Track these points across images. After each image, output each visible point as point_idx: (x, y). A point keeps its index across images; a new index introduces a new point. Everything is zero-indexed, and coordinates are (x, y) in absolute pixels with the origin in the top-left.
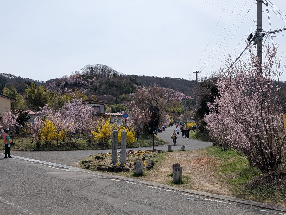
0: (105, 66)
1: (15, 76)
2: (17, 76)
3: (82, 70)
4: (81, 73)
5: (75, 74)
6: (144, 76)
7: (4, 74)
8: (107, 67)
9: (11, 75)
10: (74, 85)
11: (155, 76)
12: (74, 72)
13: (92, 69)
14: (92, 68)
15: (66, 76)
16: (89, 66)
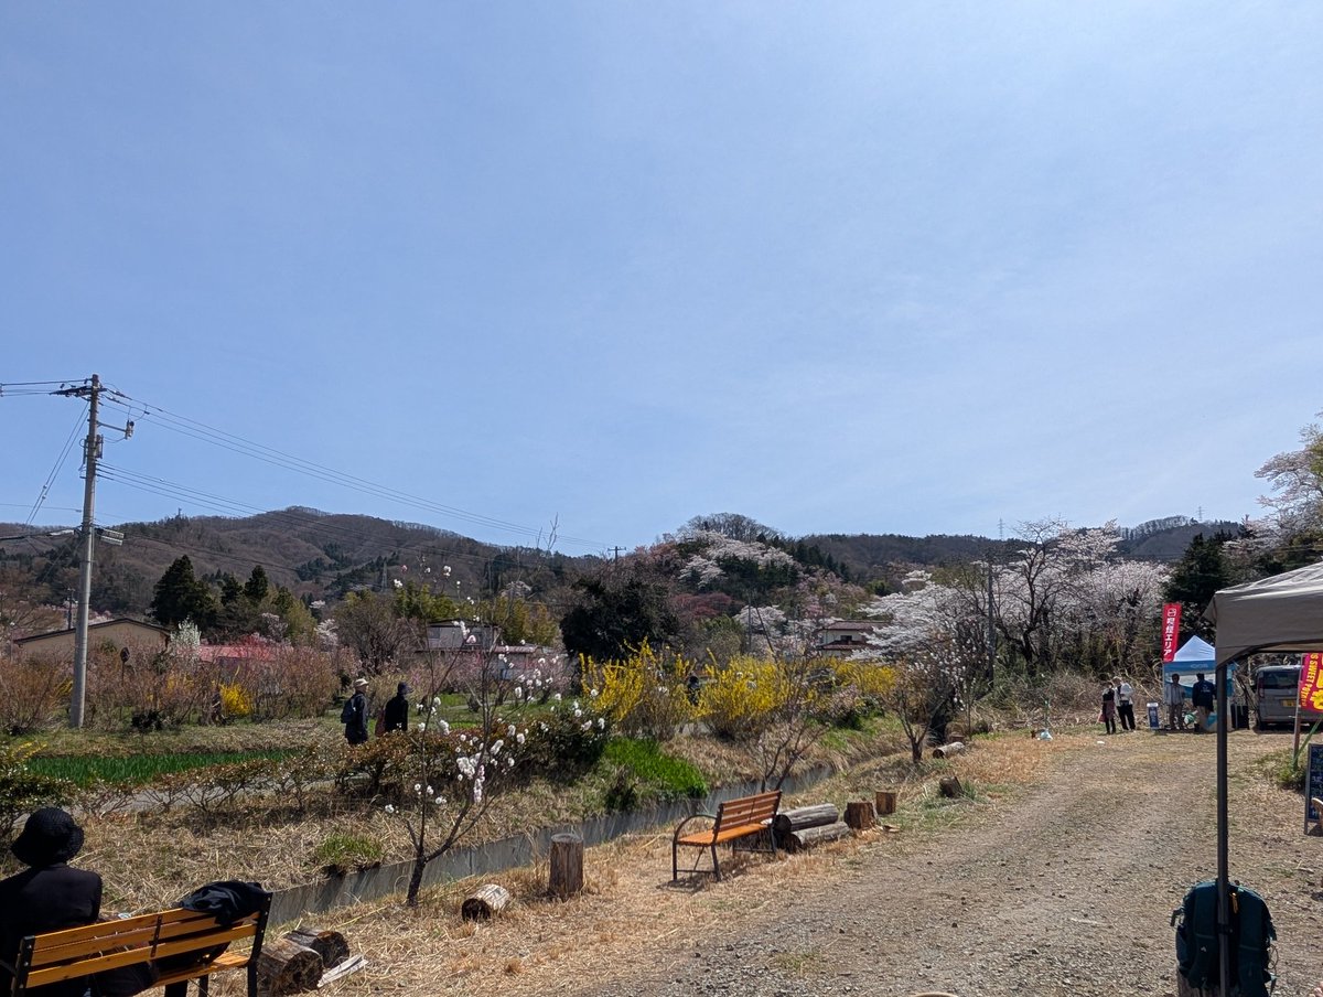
0: (738, 516)
3: (680, 530)
4: (677, 539)
5: (663, 541)
6: (864, 537)
12: (661, 537)
16: (699, 518)
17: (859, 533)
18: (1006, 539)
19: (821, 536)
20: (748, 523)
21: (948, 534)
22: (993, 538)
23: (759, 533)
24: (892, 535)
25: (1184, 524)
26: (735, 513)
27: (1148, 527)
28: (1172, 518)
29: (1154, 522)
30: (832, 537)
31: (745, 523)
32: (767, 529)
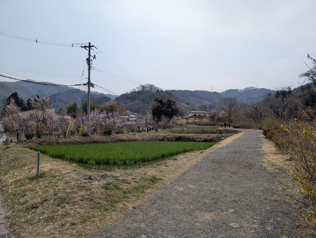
0: (152, 85)
1: (100, 93)
2: (101, 93)
3: (137, 88)
4: (137, 90)
5: (133, 91)
6: (180, 90)
7: (92, 92)
8: (153, 85)
9: (97, 92)
10: (132, 98)
11: (188, 90)
13: (144, 88)
14: (144, 86)
15: (127, 92)
16: (142, 85)
17: (179, 90)
18: (213, 92)
19: (170, 90)
20: (154, 87)
21: (200, 90)
22: (210, 91)
23: (157, 89)
24: (187, 90)
25: (254, 89)
26: (151, 84)
27: (245, 89)
28: (251, 87)
29: (247, 88)
30: (173, 90)
31: (153, 87)
32: (159, 88)
